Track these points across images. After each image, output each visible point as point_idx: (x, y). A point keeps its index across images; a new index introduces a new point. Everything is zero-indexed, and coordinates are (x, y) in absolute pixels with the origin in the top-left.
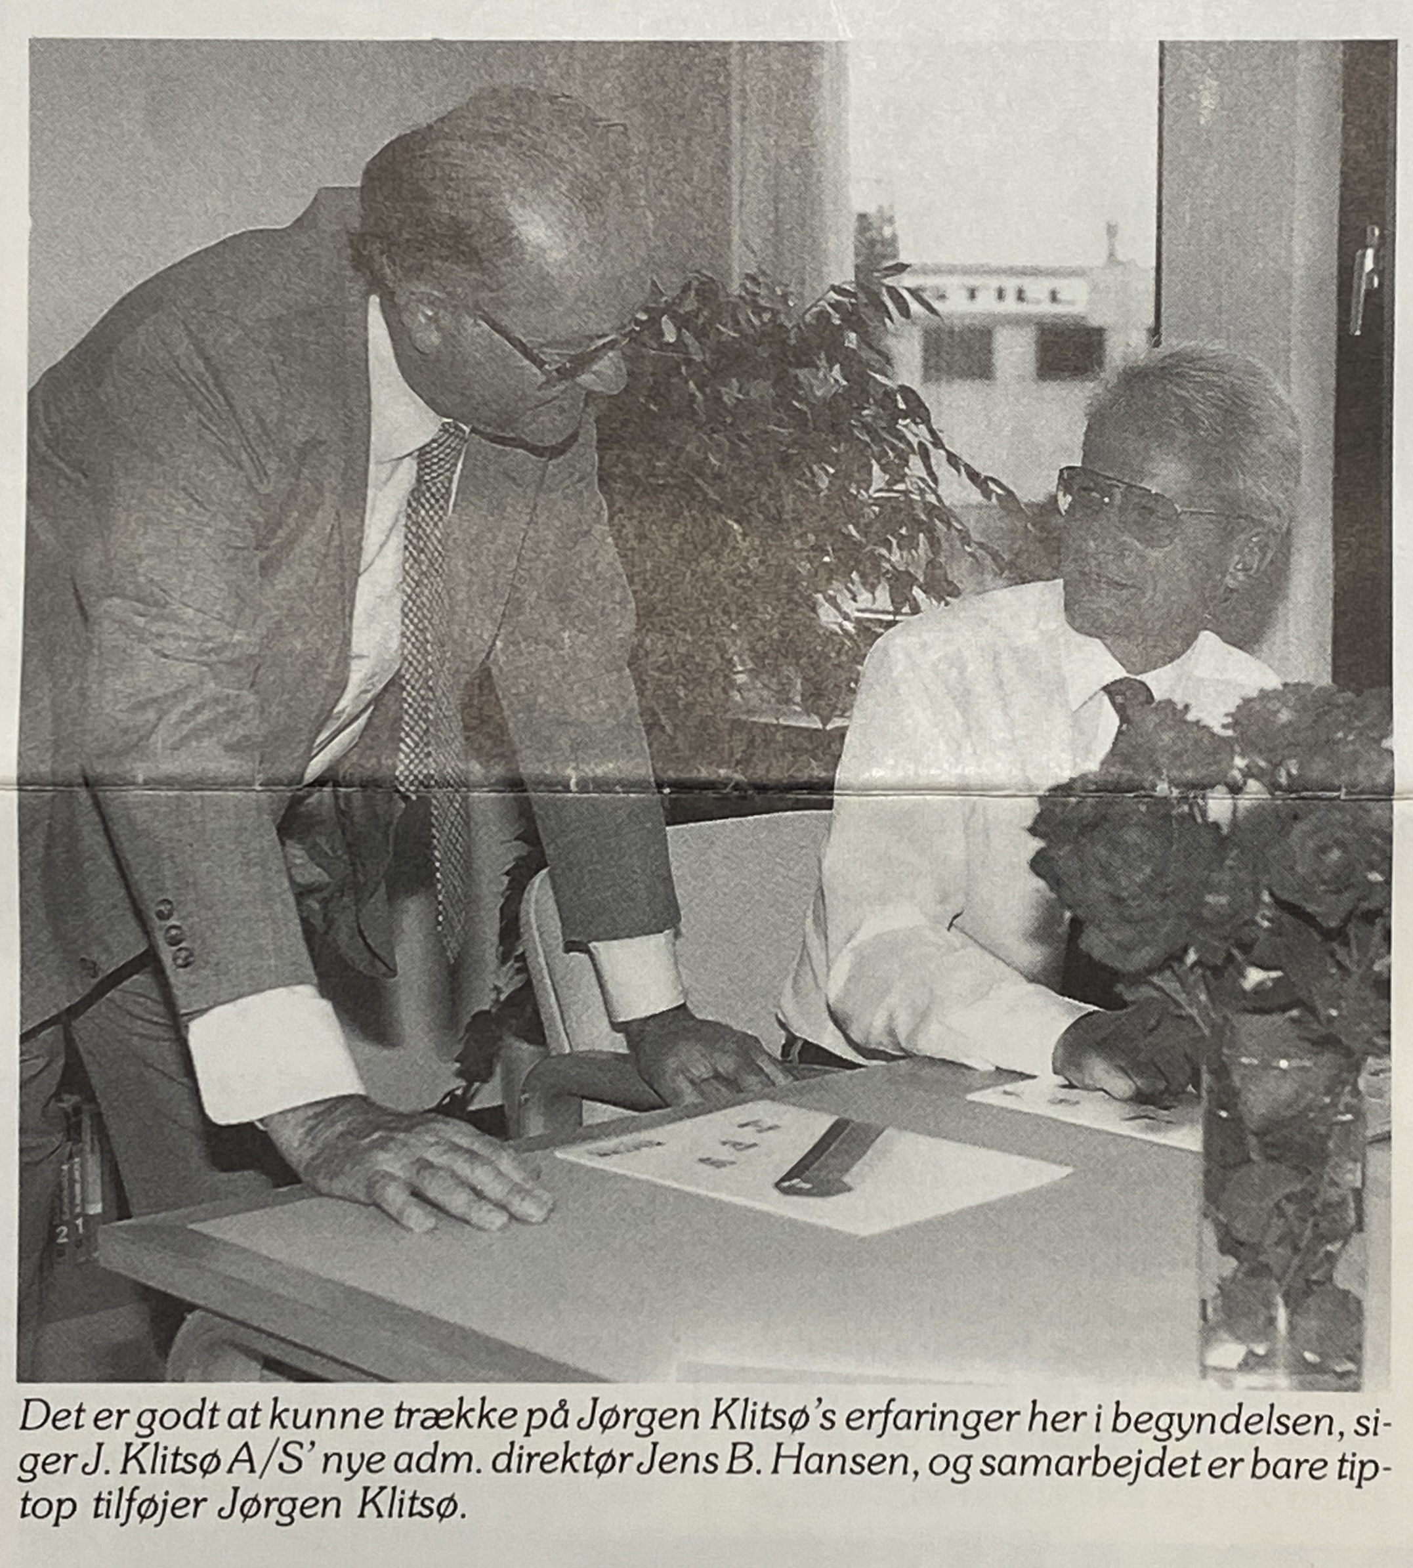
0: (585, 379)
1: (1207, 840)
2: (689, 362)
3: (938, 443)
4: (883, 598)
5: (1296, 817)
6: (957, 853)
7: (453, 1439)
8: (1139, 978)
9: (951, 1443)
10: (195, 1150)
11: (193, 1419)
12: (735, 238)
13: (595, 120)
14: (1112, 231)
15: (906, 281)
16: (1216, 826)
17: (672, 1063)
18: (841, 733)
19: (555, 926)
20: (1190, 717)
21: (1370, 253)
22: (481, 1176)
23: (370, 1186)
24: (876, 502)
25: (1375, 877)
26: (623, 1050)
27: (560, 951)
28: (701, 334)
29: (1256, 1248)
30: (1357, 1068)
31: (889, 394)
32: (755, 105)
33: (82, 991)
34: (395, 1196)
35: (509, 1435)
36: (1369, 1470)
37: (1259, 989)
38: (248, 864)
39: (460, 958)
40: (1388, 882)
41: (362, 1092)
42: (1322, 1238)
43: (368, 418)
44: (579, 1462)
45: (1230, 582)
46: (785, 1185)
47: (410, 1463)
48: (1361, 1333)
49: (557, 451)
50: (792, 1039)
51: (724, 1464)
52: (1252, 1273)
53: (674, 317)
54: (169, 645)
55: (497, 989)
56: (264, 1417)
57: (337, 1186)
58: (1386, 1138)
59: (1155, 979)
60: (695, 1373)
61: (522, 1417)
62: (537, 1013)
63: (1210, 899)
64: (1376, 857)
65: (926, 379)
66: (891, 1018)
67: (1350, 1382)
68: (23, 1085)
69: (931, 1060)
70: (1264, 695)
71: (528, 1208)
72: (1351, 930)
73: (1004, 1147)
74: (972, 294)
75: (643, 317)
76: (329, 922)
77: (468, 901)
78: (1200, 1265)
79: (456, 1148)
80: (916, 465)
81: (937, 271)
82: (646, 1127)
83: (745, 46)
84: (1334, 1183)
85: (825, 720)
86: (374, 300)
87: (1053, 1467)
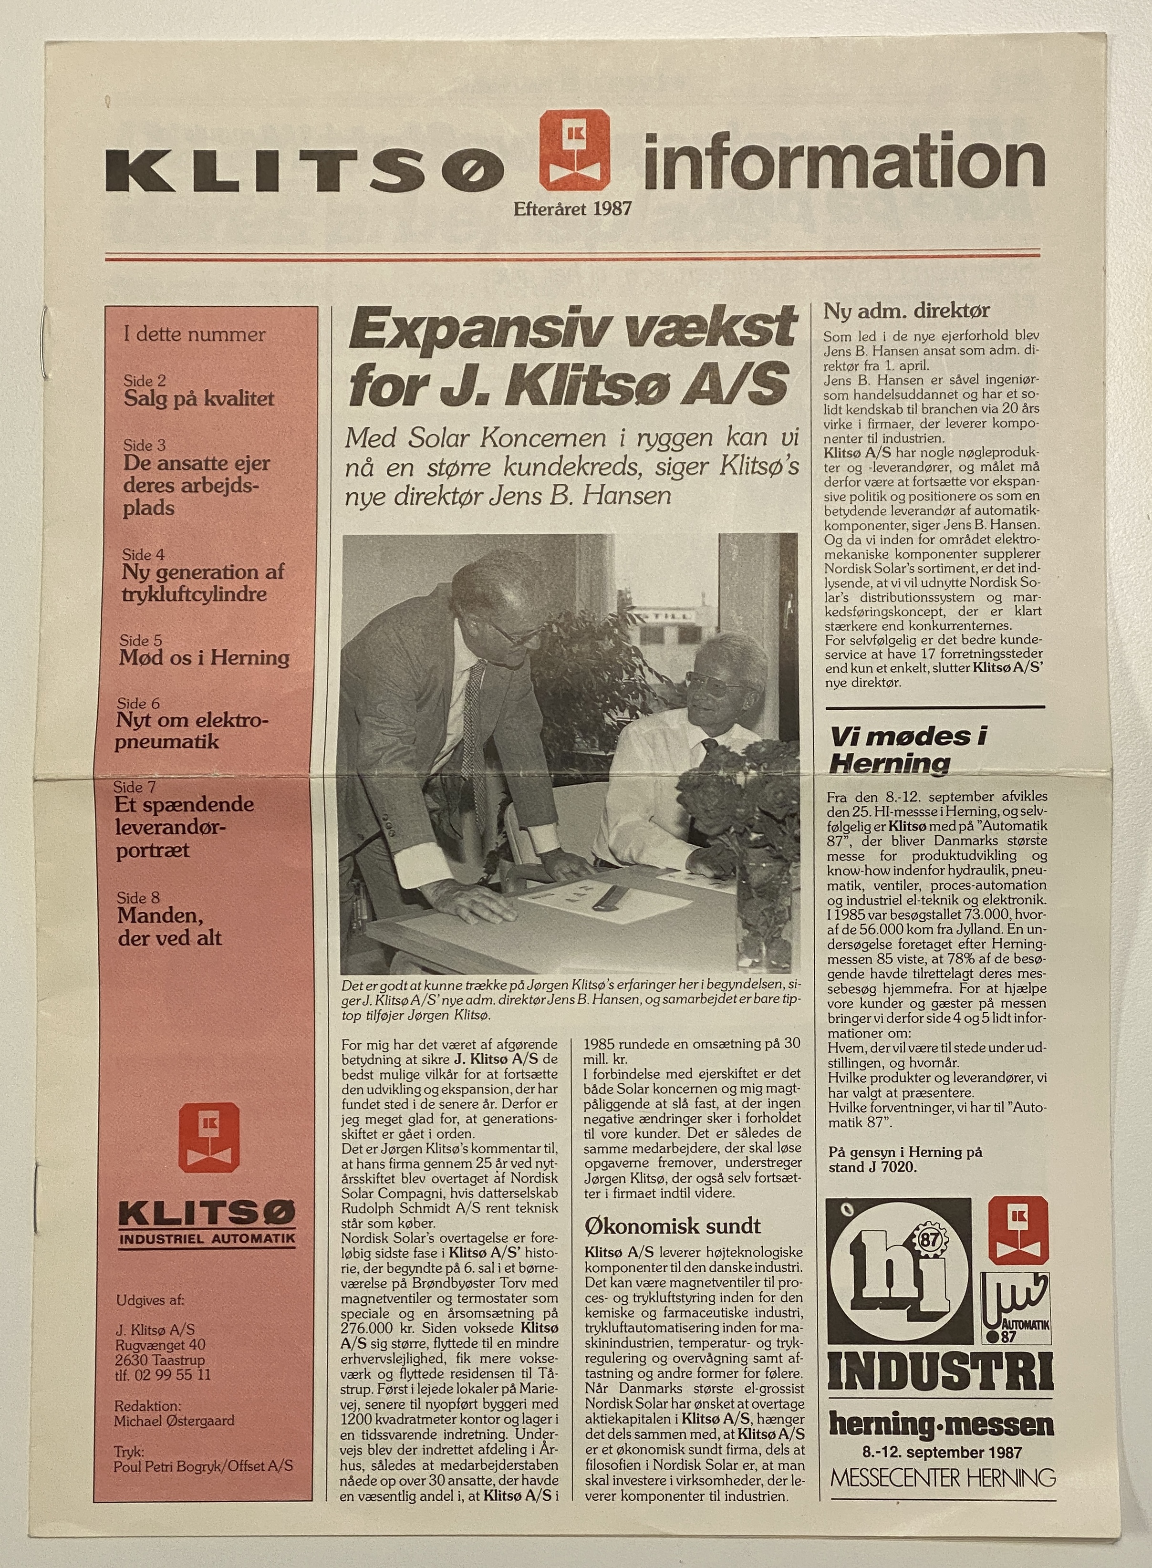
0: (527, 645)
1: (736, 790)
2: (561, 638)
3: (645, 664)
4: (627, 714)
5: (767, 782)
6: (651, 796)
7: (486, 994)
8: (715, 837)
9: (653, 993)
10: (398, 897)
11: (399, 987)
12: (578, 599)
13: (530, 560)
14: (703, 595)
15: (636, 612)
16: (740, 785)
17: (556, 868)
18: (612, 757)
19: (516, 822)
20: (731, 750)
21: (790, 602)
22: (493, 906)
23: (456, 910)
24: (625, 683)
25: (794, 802)
26: (540, 863)
27: (518, 830)
28: (566, 631)
29: (755, 927)
30: (789, 866)
31: (629, 649)
32: (584, 556)
33: (359, 845)
34: (465, 913)
35: (504, 992)
36: (794, 1000)
37: (756, 840)
38: (413, 802)
39: (485, 832)
40: (799, 804)
41: (452, 877)
42: (777, 923)
43: (454, 657)
44: (528, 1001)
45: (744, 708)
46: (596, 908)
47: (471, 1001)
48: (791, 954)
49: (518, 667)
50: (597, 859)
51: (576, 1001)
52: (754, 935)
53: (557, 624)
54: (386, 731)
55: (497, 843)
56: (422, 986)
57: (445, 910)
58: (799, 889)
59: (721, 838)
60: (566, 971)
61: (509, 986)
62: (511, 851)
63: (738, 810)
64: (794, 796)
65: (641, 644)
66: (631, 851)
67: (787, 971)
68: (340, 876)
69: (644, 865)
70: (756, 743)
71: (509, 917)
72: (786, 819)
73: (669, 894)
74: (657, 616)
75: (546, 624)
76: (440, 821)
77: (487, 814)
78: (737, 933)
79: (484, 896)
80: (638, 672)
81: (645, 609)
82: (549, 889)
83: (581, 535)
84: (781, 905)
85: (607, 752)
86: (457, 619)
87: (687, 1001)
